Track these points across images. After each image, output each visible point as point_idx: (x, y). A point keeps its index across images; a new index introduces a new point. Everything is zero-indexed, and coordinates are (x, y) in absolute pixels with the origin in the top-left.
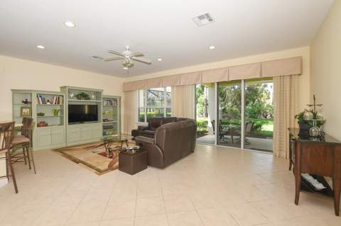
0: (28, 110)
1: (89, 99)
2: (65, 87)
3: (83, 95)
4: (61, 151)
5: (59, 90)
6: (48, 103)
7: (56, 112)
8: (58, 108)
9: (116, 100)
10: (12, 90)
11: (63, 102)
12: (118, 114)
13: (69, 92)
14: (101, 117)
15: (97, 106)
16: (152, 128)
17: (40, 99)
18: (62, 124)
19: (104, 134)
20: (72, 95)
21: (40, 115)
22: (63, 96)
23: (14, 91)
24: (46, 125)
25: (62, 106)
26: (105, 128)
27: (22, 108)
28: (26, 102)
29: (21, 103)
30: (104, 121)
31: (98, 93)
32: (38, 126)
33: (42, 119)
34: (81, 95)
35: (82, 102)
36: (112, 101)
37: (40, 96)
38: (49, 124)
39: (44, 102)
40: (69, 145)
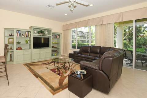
0: (12, 40)
1: (45, 34)
2: (32, 27)
3: (41, 32)
4: (28, 65)
5: (29, 29)
6: (23, 36)
7: (27, 41)
8: (28, 39)
9: (59, 35)
10: (4, 28)
11: (30, 36)
12: (60, 43)
13: (34, 30)
14: (51, 45)
15: (48, 38)
16: (82, 53)
17: (18, 33)
18: (30, 49)
19: (52, 55)
20: (35, 32)
21: (18, 43)
22: (30, 32)
23: (5, 29)
24: (21, 49)
25: (30, 38)
26: (53, 51)
27: (9, 39)
28: (11, 35)
29: (9, 36)
30: (52, 47)
31: (49, 31)
32: (17, 49)
33: (19, 45)
34: (40, 31)
35: (41, 36)
36: (57, 36)
37: (18, 32)
38: (23, 49)
39: (20, 36)
40: (33, 61)
